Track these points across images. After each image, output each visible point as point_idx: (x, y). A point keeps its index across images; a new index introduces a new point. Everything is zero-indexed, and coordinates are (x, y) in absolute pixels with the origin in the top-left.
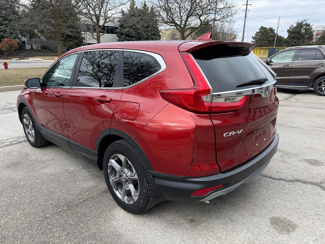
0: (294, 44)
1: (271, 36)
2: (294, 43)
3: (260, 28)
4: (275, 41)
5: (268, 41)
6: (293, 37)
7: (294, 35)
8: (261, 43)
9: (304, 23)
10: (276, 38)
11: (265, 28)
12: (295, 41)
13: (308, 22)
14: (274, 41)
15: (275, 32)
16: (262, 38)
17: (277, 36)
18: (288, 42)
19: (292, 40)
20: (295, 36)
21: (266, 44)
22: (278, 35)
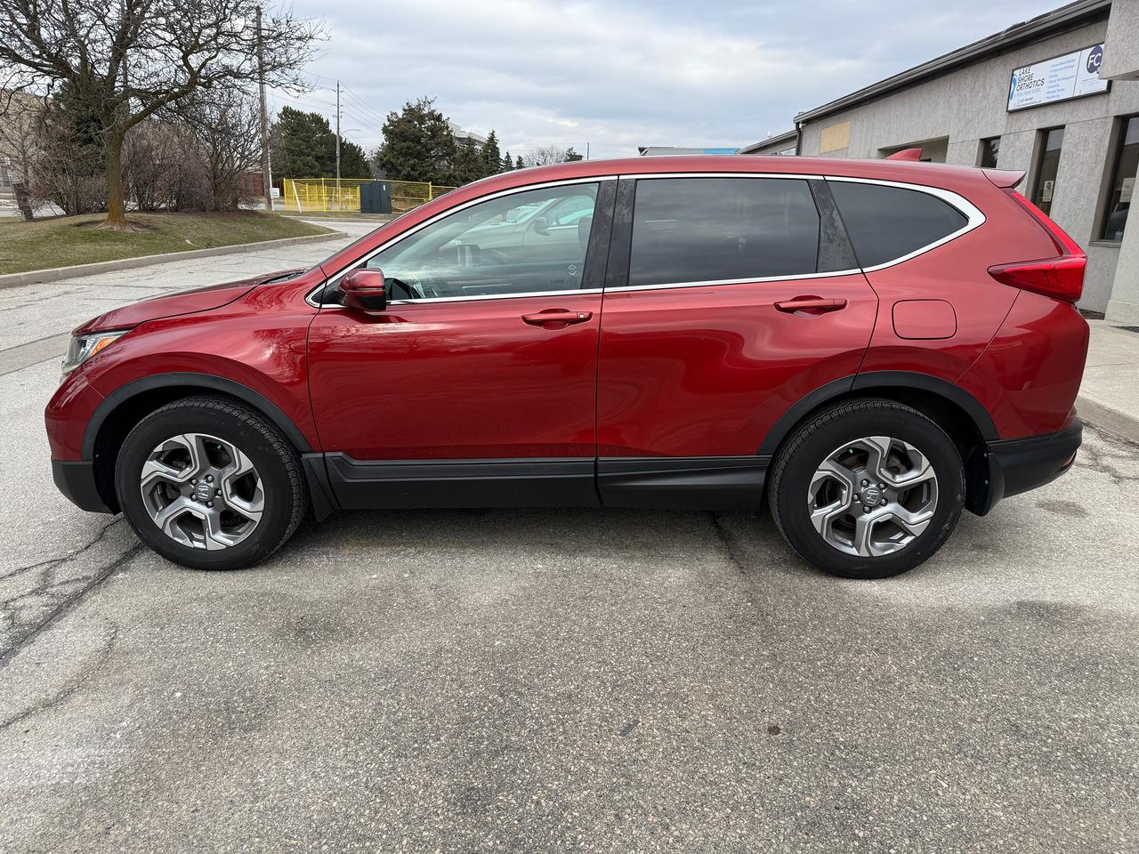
0: (412, 173)
1: (321, 142)
2: (409, 169)
3: (281, 111)
4: (338, 159)
5: (317, 158)
6: (403, 151)
7: (405, 144)
8: (294, 162)
9: (426, 109)
10: (338, 148)
11: (298, 114)
12: (411, 162)
13: (438, 108)
14: (335, 161)
15: (333, 128)
16: (296, 145)
17: (342, 145)
18: (393, 165)
19: (401, 159)
20: (408, 148)
21: (312, 167)
22: (344, 140)
